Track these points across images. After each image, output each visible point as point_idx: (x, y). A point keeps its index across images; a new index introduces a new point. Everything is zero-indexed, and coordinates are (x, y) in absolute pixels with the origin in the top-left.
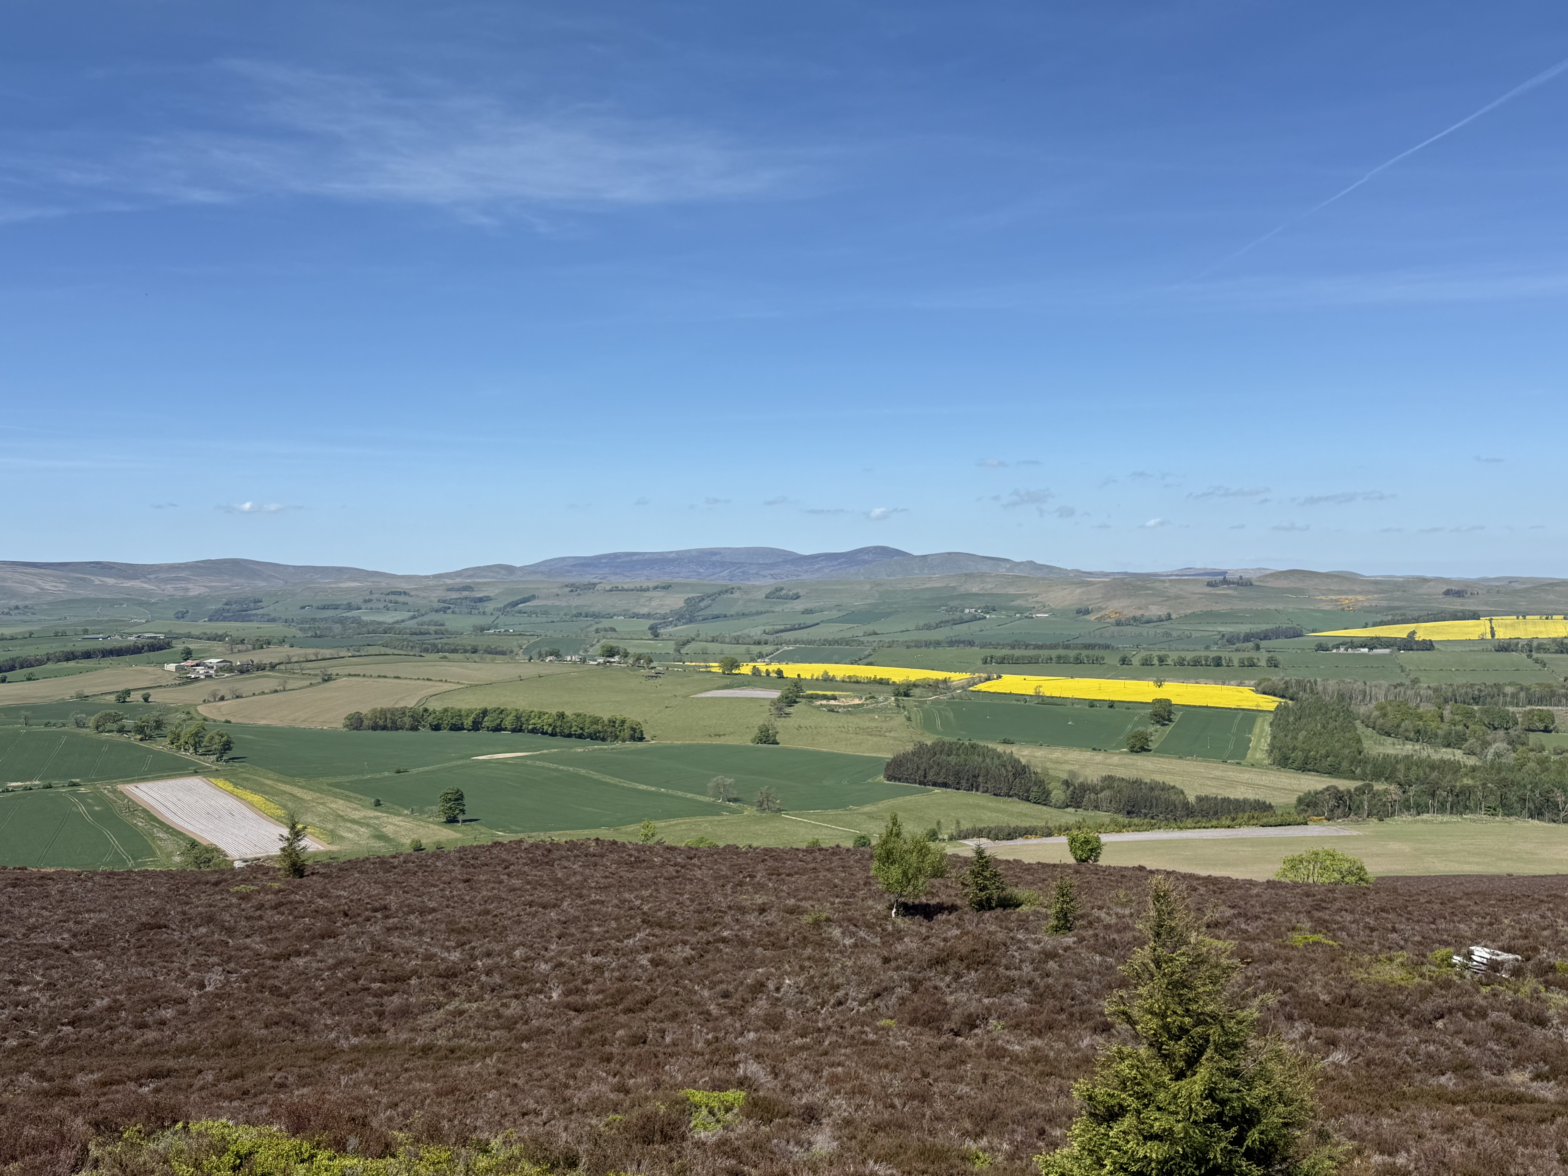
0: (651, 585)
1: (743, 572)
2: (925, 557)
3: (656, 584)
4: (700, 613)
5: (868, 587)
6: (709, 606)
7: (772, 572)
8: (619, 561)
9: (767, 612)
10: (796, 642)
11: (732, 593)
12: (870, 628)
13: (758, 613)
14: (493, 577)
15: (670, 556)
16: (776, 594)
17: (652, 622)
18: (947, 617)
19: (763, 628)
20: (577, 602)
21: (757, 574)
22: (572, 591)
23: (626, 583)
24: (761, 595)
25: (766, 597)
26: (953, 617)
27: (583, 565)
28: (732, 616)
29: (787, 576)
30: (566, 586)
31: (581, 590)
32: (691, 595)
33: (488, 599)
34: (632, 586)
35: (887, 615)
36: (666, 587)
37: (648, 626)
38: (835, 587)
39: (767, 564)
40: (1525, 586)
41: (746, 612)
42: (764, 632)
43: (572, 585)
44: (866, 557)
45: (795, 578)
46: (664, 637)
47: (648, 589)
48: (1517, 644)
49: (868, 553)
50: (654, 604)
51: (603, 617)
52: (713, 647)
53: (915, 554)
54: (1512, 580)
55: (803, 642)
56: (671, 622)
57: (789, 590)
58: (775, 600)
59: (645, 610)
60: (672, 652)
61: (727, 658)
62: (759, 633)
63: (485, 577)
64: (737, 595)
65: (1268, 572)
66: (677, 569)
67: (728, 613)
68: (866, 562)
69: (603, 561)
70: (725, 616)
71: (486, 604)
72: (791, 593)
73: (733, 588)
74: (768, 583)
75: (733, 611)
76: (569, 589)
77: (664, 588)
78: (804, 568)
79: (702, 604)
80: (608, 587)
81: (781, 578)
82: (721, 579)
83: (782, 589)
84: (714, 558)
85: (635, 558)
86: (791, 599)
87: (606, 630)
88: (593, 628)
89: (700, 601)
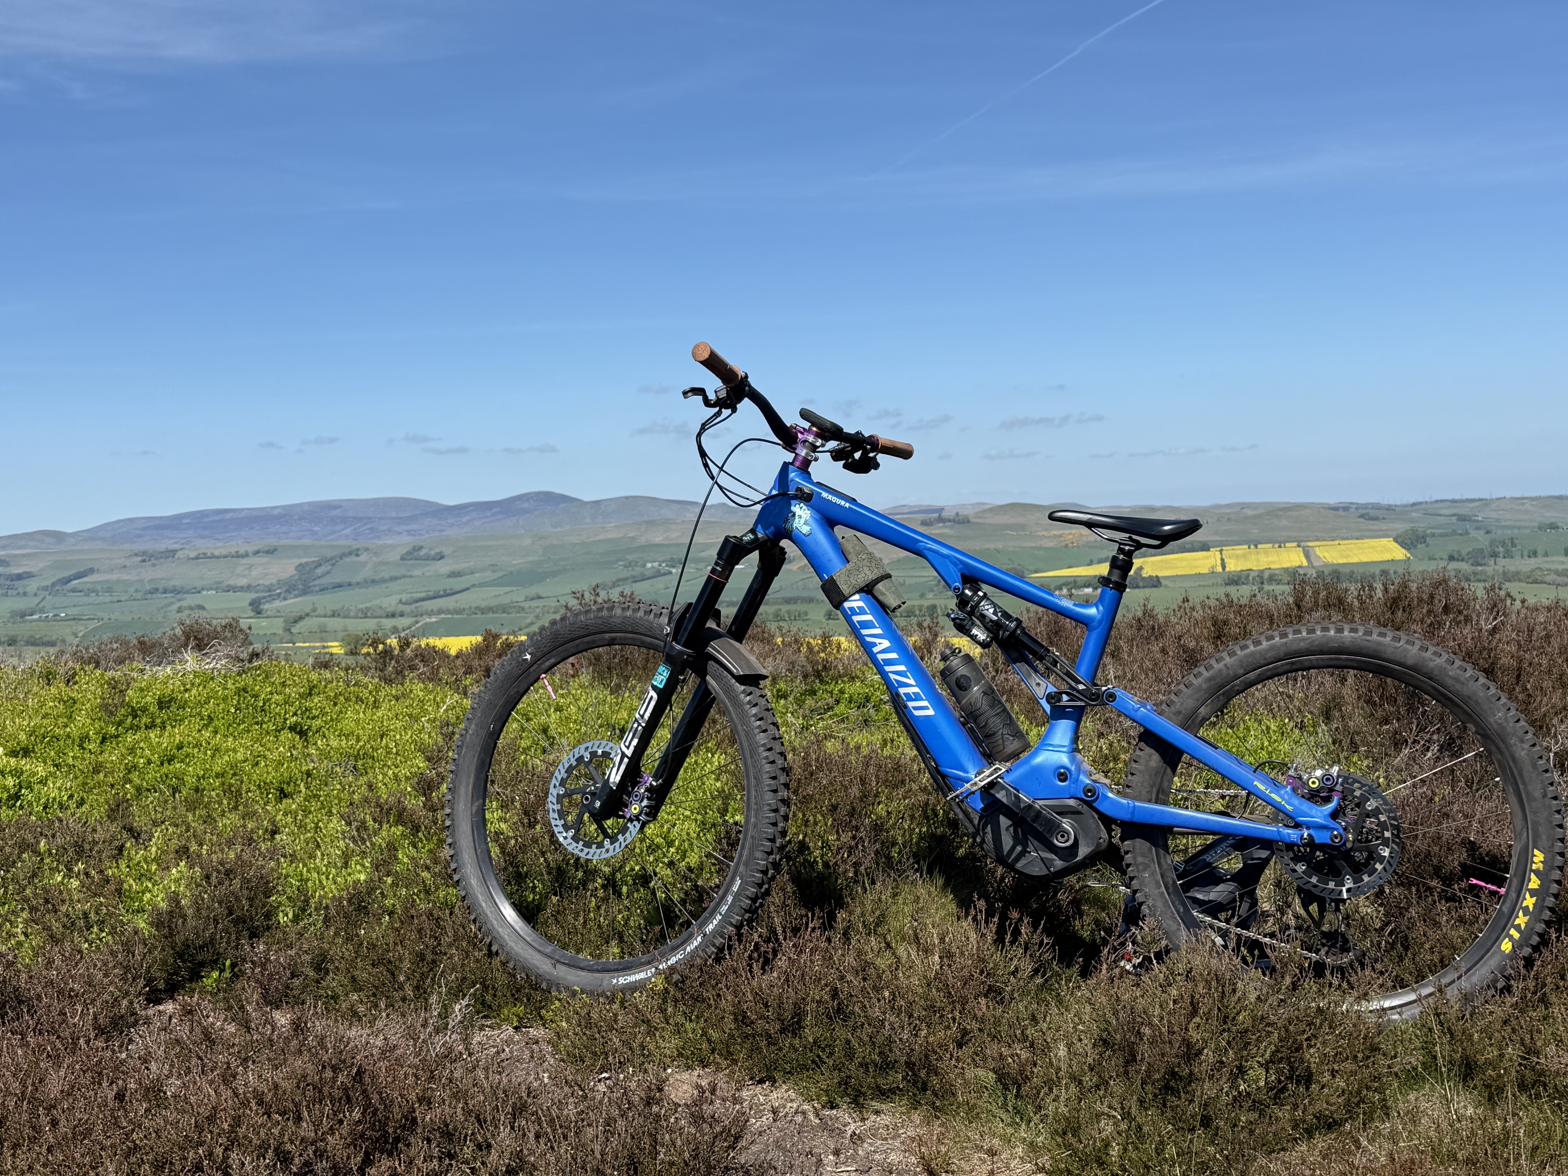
0: (250, 549)
1: (371, 529)
2: (597, 503)
3: (256, 548)
4: (316, 582)
5: (528, 541)
6: (328, 573)
7: (408, 528)
8: (207, 520)
9: (404, 577)
10: (440, 612)
11: (358, 555)
12: (533, 591)
13: (393, 579)
14: (35, 547)
15: (276, 512)
16: (413, 555)
17: (254, 595)
18: (625, 574)
19: (398, 597)
20: (150, 574)
21: (389, 530)
22: (144, 561)
23: (217, 548)
24: (395, 556)
25: (402, 559)
26: (633, 573)
27: (158, 527)
28: (358, 583)
29: (428, 532)
30: (136, 555)
31: (157, 559)
32: (304, 560)
33: (29, 575)
34: (224, 552)
35: (554, 574)
36: (271, 551)
37: (248, 602)
38: (489, 543)
39: (401, 518)
40: (1256, 512)
41: (377, 578)
42: (401, 601)
43: (144, 553)
44: (526, 505)
45: (437, 534)
46: (269, 613)
47: (246, 555)
48: (1248, 576)
49: (528, 500)
50: (254, 573)
51: (188, 592)
52: (334, 623)
53: (586, 499)
54: (1244, 506)
55: (449, 612)
56: (279, 595)
57: (431, 549)
58: (413, 562)
59: (243, 582)
60: (280, 632)
61: (349, 635)
62: (394, 603)
63: (24, 547)
64: (363, 558)
65: (986, 507)
66: (285, 529)
67: (354, 581)
68: (525, 511)
69: (185, 521)
70: (350, 585)
71: (26, 582)
72: (433, 553)
73: (358, 550)
74: (402, 541)
75: (359, 578)
76: (140, 558)
77: (268, 552)
78: (450, 521)
79: (319, 571)
80: (193, 554)
81: (421, 535)
82: (343, 539)
83: (421, 548)
84: (334, 513)
85: (228, 516)
86: (434, 559)
87: (191, 608)
88: (175, 607)
89: (316, 567)
